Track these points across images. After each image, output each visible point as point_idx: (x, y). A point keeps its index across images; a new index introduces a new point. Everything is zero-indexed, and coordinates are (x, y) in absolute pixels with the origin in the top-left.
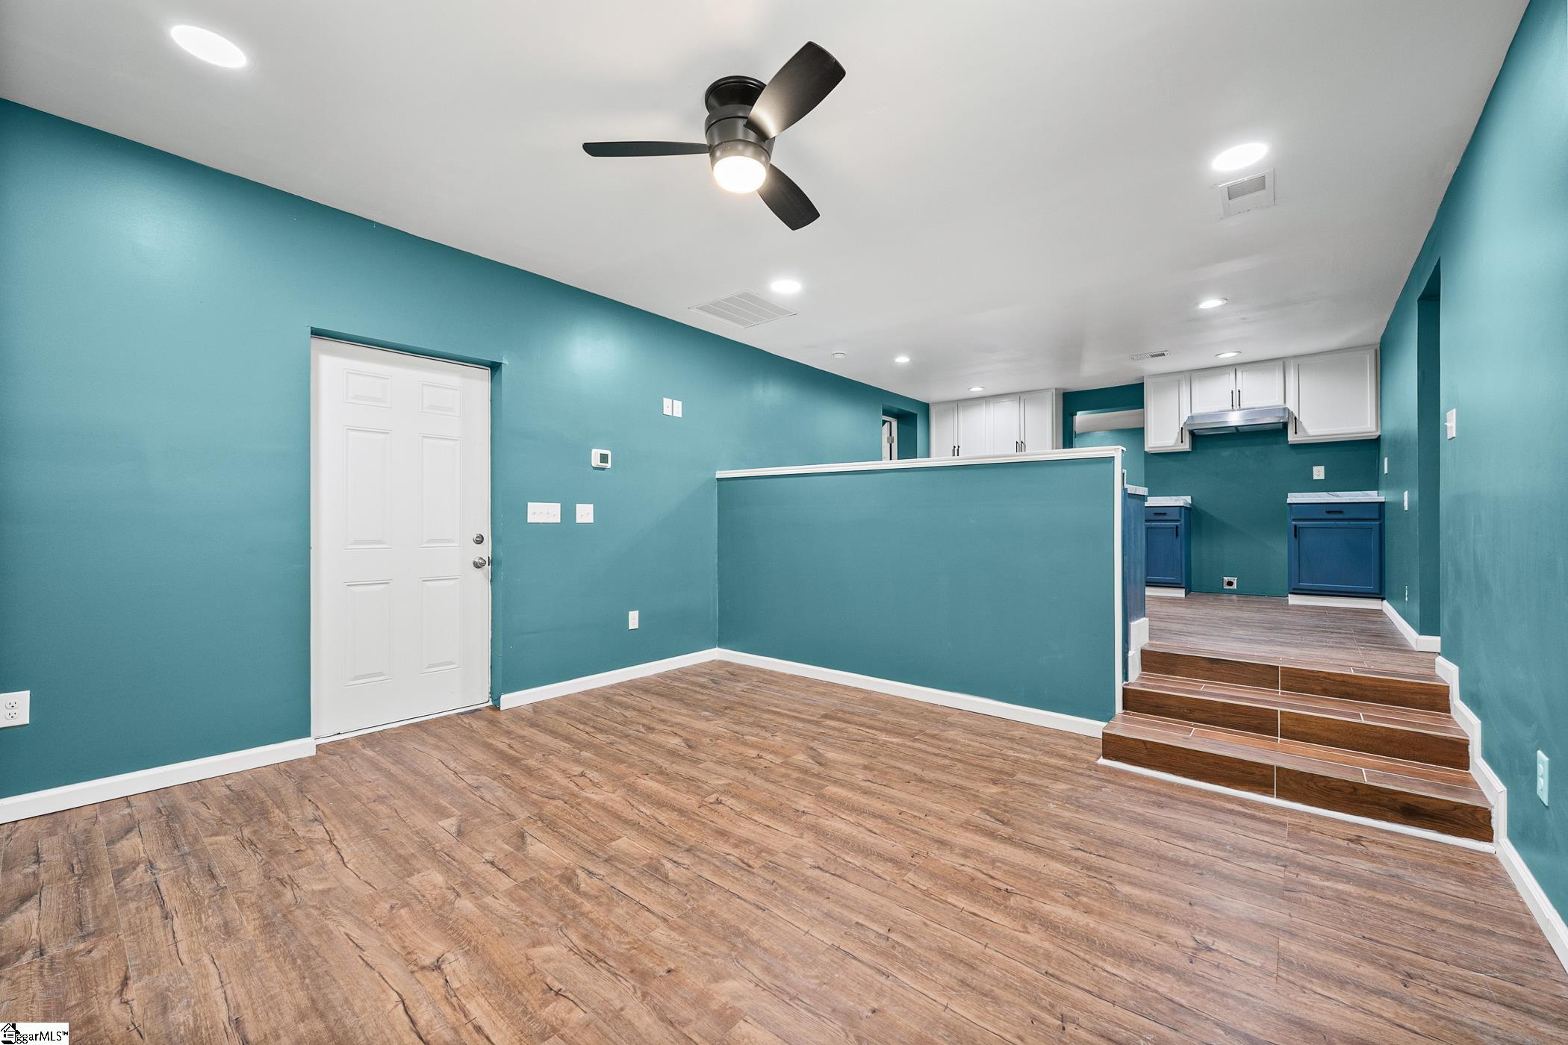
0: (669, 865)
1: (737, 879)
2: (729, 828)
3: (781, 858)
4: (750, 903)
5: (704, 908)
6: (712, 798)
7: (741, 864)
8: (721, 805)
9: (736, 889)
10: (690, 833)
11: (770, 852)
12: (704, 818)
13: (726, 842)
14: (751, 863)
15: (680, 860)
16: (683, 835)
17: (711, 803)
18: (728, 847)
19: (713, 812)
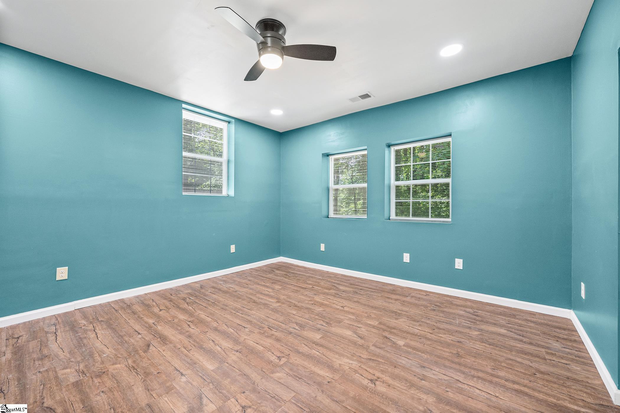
0: (297, 328)
1: (273, 324)
2: (274, 343)
3: (256, 331)
4: (270, 318)
5: (284, 317)
6: (284, 360)
7: (272, 328)
8: (278, 356)
9: (274, 321)
10: (292, 340)
11: (260, 333)
12: (286, 348)
13: (277, 336)
14: (268, 329)
15: (293, 329)
16: (294, 339)
17: (283, 357)
18: (276, 334)
19: (282, 351)
